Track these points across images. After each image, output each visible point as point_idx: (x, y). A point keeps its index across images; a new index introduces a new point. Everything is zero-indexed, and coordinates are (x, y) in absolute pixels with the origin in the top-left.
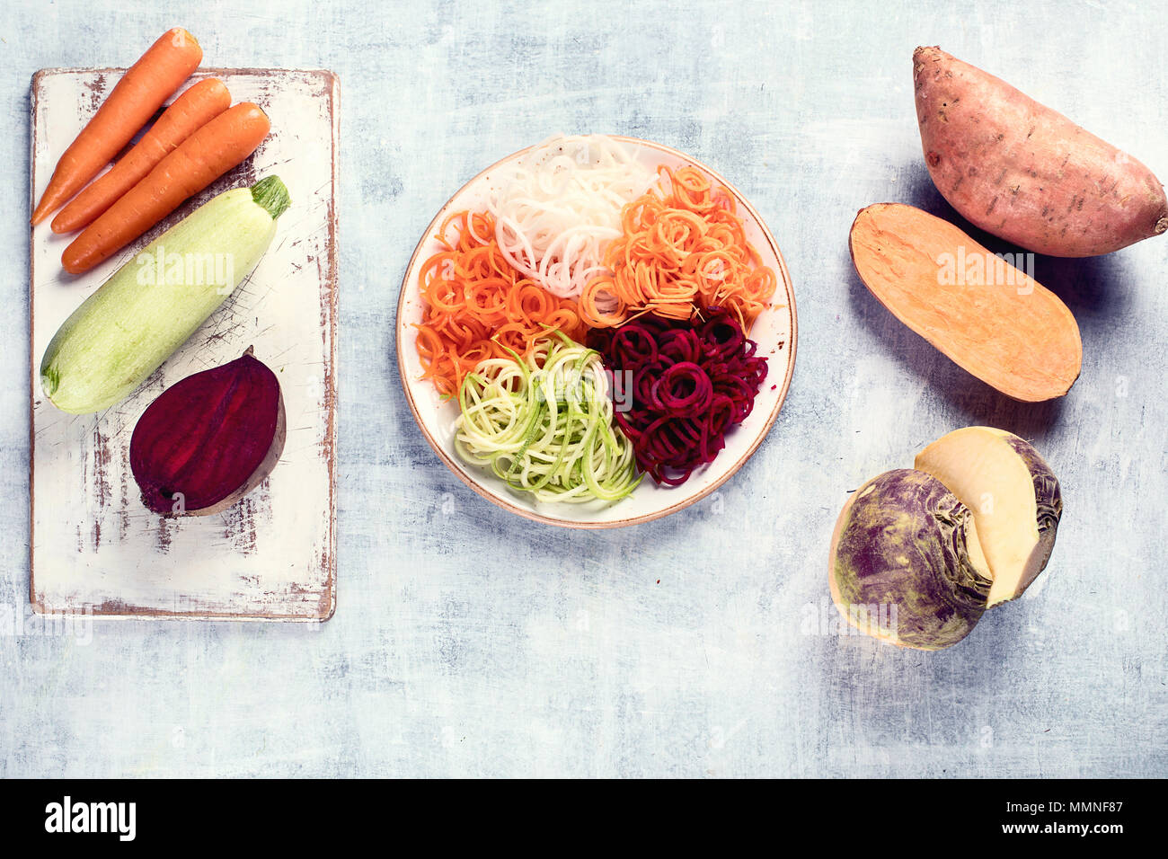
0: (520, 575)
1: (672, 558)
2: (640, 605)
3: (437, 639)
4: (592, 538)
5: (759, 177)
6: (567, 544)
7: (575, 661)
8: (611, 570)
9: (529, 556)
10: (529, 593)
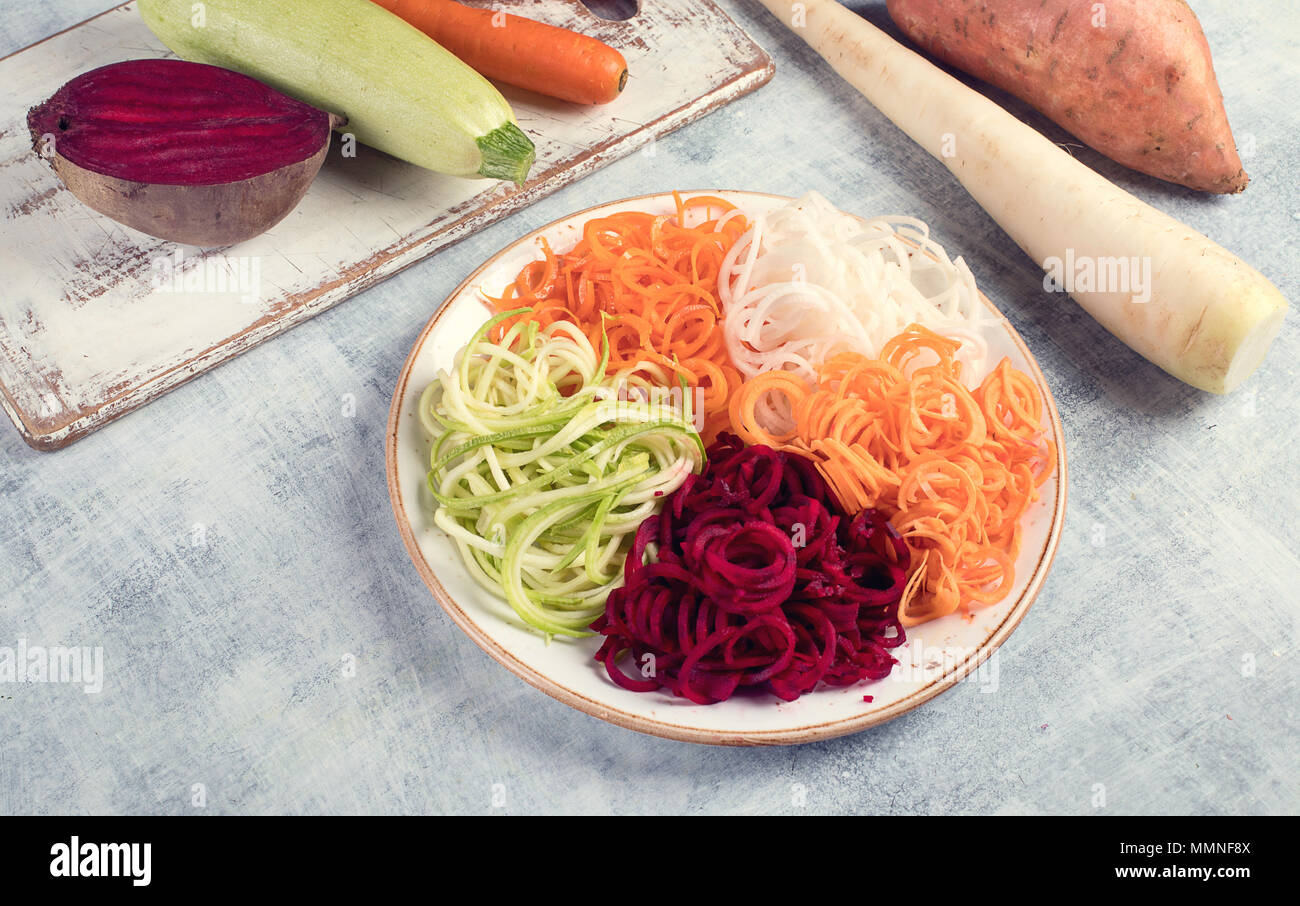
0: (317, 602)
1: (509, 775)
2: (401, 784)
3: (141, 565)
4: (449, 650)
5: (1111, 501)
6: (413, 627)
7: (243, 758)
8: (423, 709)
9: (355, 594)
10: (301, 630)
